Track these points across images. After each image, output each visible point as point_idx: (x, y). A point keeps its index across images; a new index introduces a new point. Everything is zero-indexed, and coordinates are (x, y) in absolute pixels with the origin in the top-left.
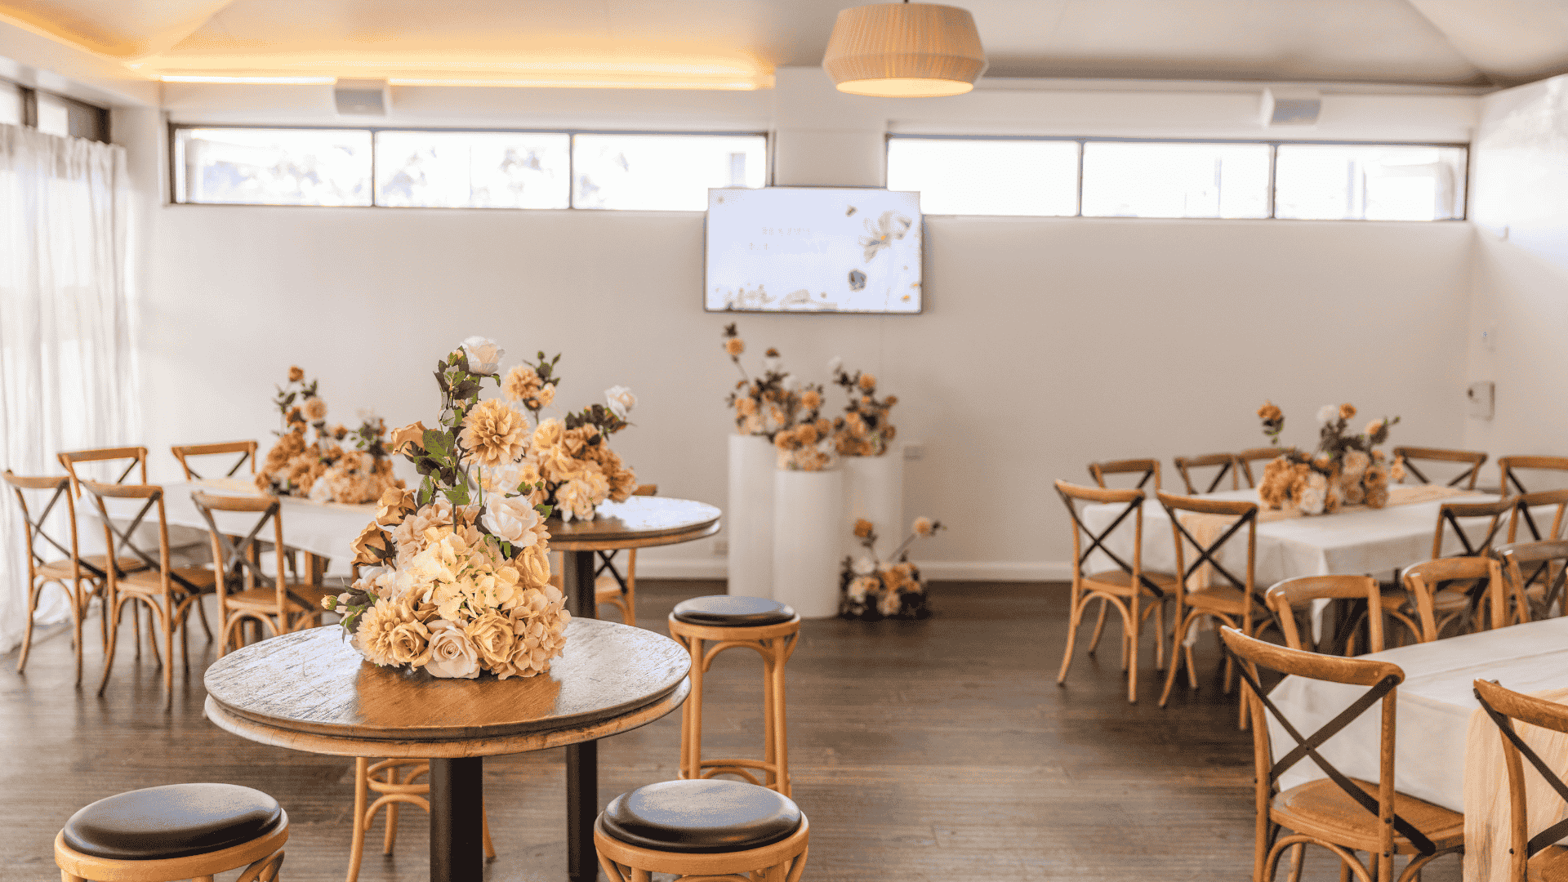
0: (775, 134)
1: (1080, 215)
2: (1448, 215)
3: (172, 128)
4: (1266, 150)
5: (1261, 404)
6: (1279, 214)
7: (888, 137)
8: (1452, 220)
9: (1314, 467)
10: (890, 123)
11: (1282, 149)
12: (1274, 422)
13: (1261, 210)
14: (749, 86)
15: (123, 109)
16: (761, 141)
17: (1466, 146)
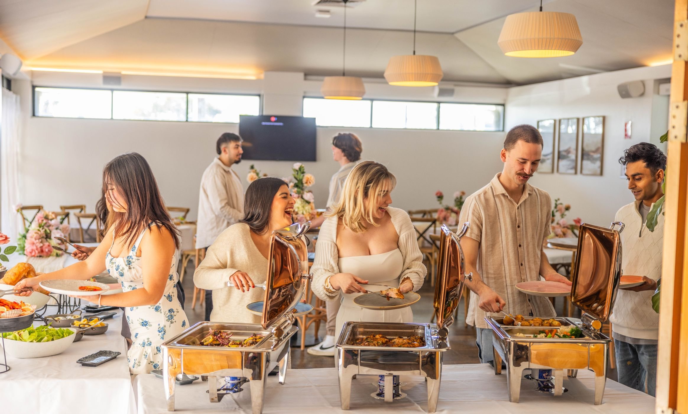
0: (263, 95)
1: (371, 127)
2: (497, 129)
3: (34, 87)
4: (436, 105)
5: (436, 191)
6: (441, 128)
7: (304, 97)
8: (499, 131)
9: (453, 211)
10: (305, 92)
11: (441, 105)
12: (440, 197)
13: (435, 127)
14: (253, 78)
15: (16, 80)
16: (257, 98)
17: (503, 105)
